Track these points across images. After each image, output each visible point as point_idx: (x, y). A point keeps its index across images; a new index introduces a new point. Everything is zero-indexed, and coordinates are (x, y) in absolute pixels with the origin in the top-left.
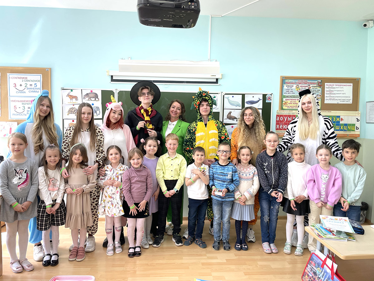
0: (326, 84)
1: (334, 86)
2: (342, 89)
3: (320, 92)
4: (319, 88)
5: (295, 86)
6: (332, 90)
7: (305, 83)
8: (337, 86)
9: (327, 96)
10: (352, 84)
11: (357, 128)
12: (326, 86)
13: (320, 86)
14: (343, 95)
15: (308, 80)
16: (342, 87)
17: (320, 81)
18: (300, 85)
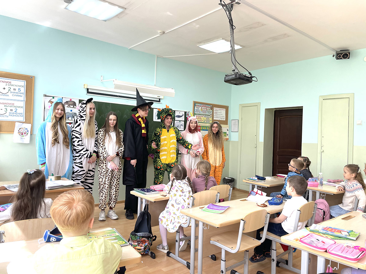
0: (214, 108)
1: (218, 110)
2: (220, 112)
3: (212, 112)
4: (211, 110)
5: (200, 108)
6: (217, 112)
7: (205, 107)
8: (219, 110)
9: (215, 115)
10: (225, 109)
11: (227, 135)
12: (214, 109)
13: (212, 109)
14: (222, 115)
15: (207, 105)
16: (221, 110)
17: (212, 106)
18: (203, 108)
